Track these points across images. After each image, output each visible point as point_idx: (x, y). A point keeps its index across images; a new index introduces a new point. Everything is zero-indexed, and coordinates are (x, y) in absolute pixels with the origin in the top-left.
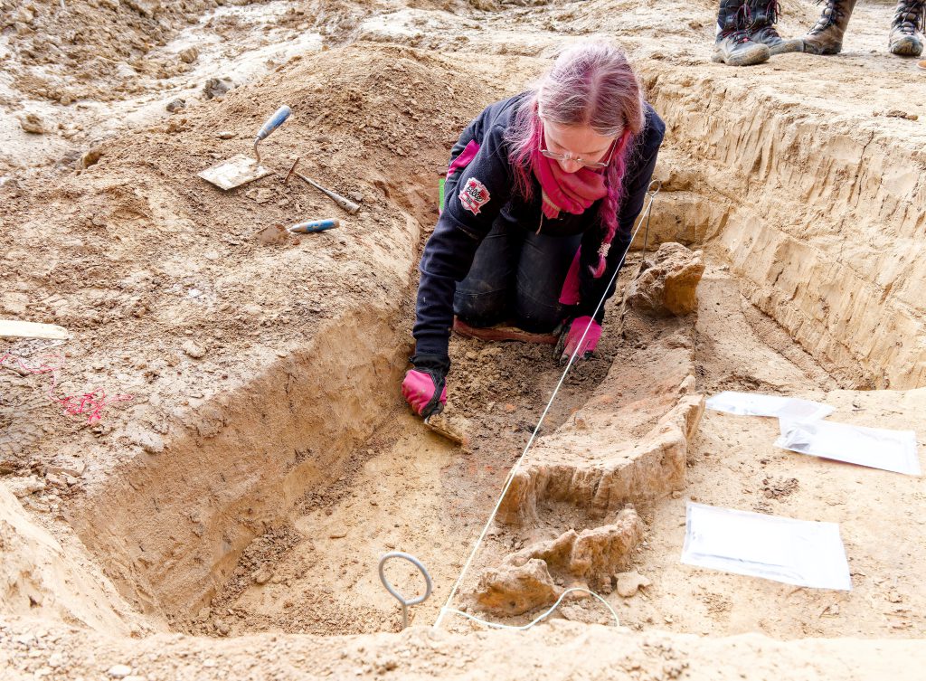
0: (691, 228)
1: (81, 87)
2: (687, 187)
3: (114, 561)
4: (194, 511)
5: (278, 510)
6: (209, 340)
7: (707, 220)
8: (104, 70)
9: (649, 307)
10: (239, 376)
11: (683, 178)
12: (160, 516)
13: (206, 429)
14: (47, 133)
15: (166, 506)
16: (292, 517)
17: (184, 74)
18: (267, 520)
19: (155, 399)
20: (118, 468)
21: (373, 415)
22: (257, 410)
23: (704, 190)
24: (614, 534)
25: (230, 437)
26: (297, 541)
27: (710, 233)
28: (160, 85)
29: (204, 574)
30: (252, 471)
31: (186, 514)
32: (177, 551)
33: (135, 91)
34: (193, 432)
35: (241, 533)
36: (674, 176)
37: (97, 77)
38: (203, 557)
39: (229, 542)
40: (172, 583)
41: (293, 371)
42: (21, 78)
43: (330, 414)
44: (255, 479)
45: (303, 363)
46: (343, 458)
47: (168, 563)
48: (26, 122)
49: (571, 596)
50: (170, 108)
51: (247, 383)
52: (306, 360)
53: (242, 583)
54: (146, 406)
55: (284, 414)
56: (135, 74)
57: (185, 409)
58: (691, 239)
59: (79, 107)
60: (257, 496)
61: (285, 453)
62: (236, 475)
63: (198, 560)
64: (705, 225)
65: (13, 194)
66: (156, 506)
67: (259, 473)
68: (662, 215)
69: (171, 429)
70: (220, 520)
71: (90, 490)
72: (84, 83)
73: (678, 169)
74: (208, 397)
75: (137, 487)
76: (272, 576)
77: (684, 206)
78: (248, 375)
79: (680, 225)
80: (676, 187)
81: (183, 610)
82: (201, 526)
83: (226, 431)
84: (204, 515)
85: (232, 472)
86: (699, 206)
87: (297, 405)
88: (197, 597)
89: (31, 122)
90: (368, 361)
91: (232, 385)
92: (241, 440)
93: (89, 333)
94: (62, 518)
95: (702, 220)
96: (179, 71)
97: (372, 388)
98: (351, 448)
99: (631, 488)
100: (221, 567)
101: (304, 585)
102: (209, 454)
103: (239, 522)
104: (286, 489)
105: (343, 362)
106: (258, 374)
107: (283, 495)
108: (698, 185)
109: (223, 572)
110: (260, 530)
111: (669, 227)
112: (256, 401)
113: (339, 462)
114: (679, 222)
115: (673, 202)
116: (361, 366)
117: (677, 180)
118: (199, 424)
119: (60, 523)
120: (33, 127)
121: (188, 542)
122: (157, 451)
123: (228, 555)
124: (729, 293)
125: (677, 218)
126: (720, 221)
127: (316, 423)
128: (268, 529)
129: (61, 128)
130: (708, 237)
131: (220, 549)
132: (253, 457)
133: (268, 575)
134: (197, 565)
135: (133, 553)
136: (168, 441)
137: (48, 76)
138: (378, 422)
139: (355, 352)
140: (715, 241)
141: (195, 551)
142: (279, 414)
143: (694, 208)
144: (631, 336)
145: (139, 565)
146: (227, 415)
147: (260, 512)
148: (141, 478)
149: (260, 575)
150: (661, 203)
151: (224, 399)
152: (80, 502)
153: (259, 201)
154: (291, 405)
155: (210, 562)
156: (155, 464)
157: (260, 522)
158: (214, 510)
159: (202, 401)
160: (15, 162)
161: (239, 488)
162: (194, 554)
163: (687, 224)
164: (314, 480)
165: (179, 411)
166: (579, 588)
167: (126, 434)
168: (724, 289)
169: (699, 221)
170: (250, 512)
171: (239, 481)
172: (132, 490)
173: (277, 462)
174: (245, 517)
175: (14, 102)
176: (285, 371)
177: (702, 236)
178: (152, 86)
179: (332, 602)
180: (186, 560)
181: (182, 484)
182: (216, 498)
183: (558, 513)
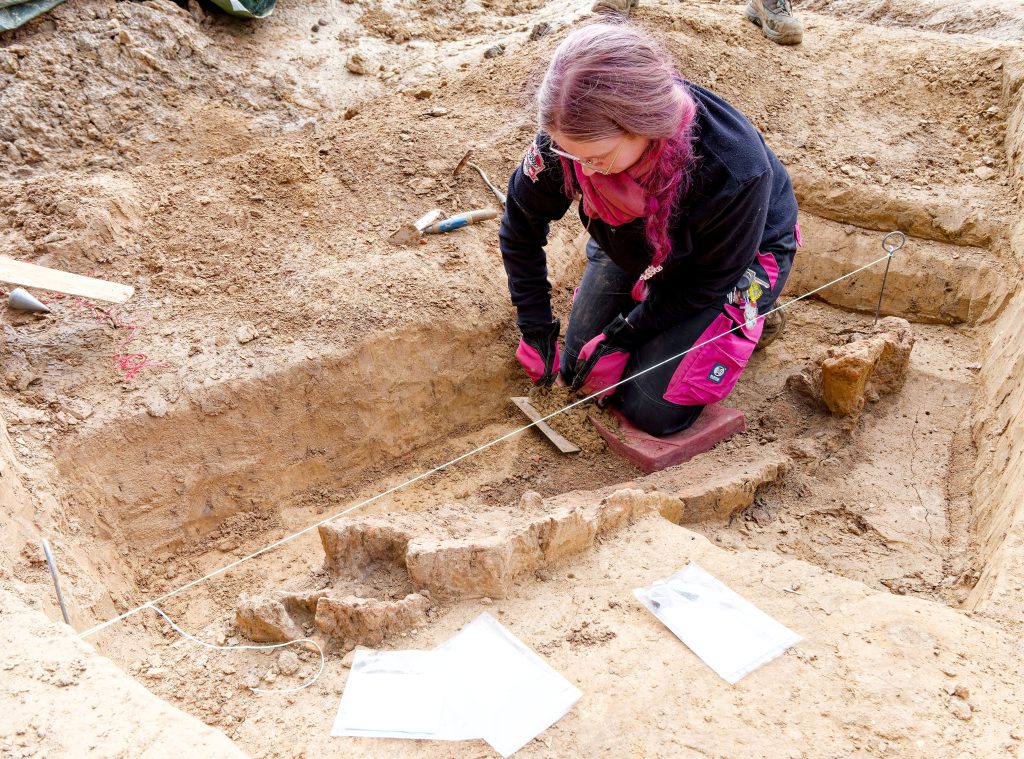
0: (964, 302)
1: (420, 24)
2: (986, 243)
3: (84, 491)
4: (181, 472)
5: (270, 495)
6: (265, 328)
7: (988, 296)
8: (449, 5)
9: (808, 395)
10: (262, 367)
11: (982, 230)
12: (148, 468)
13: (209, 407)
14: (367, 74)
15: (157, 462)
16: (281, 505)
17: (532, 11)
18: (256, 500)
19: (182, 372)
20: (116, 420)
21: (416, 434)
22: (269, 400)
23: (1002, 253)
24: (358, 608)
25: (233, 419)
26: (274, 527)
27: (988, 313)
28: (500, 24)
29: (174, 526)
30: (253, 453)
31: (172, 472)
32: (155, 500)
33: (471, 30)
34: (196, 407)
35: (226, 504)
36: (969, 226)
37: (441, 12)
38: (179, 512)
39: (212, 507)
40: (141, 524)
41: (318, 375)
42: (370, 12)
43: (356, 422)
44: (252, 461)
45: (331, 368)
46: (363, 467)
47: (143, 507)
48: (350, 62)
49: (303, 645)
50: (488, 55)
51: (264, 376)
52: (337, 366)
53: (210, 544)
54: (172, 375)
55: (301, 413)
56: (483, 10)
57: (198, 386)
58: (962, 316)
59: (409, 46)
60: (251, 476)
61: (295, 446)
62: (233, 453)
63: (174, 513)
64: (984, 303)
65: (205, 161)
66: (147, 459)
67: (258, 457)
68: (927, 276)
69: (180, 400)
70: (206, 487)
71: (83, 432)
72: (426, 19)
73: (981, 215)
74: (222, 380)
75: (131, 439)
76: (237, 548)
77: (963, 270)
78: (270, 369)
79: (950, 294)
80: (969, 240)
81: (147, 548)
82: (184, 486)
83: (231, 414)
84: (190, 478)
85: (230, 450)
86: (984, 274)
87: (315, 406)
88: (163, 542)
89: (354, 62)
90: (426, 379)
91: (249, 375)
92: (244, 424)
93: (185, 301)
94: (49, 447)
95: (983, 293)
96: (527, 8)
97: (424, 406)
98: (376, 460)
99: (431, 575)
100: (197, 525)
101: (254, 565)
102: (208, 429)
103: (227, 494)
104: (286, 478)
105: (386, 374)
106: (280, 370)
107: (281, 483)
108: (999, 243)
109: (198, 530)
110: (247, 506)
111: (934, 294)
112: (271, 395)
113: (358, 469)
114: (949, 290)
115: (950, 262)
116: (415, 383)
117: (973, 231)
118: (204, 402)
119: (46, 450)
120: (355, 67)
121: (168, 496)
122: (157, 415)
123: (206, 518)
124: (953, 402)
125: (947, 284)
126: (1002, 299)
127: (335, 428)
128: (254, 506)
129: (382, 69)
130: (982, 318)
131: (200, 510)
132: (256, 442)
133: (232, 546)
134: (171, 517)
135: (111, 490)
136: (172, 409)
137: (395, 10)
138: (422, 441)
139: (410, 368)
140: (987, 327)
141: (174, 505)
142: (294, 411)
143: (977, 274)
144: (769, 425)
145: (112, 501)
146: (235, 399)
147: (251, 491)
148: (136, 434)
149: (224, 543)
150: (931, 259)
151: (235, 386)
152: (70, 439)
153: (417, 191)
154: (308, 405)
155: (184, 518)
156: (153, 425)
157: (248, 500)
158: (201, 477)
159: (215, 383)
160: (326, 103)
161: (232, 465)
162: (171, 507)
163: (960, 295)
164: (322, 478)
165: (193, 386)
166: (316, 643)
167: (145, 395)
168: (950, 396)
169: (976, 296)
170: (240, 488)
171: (235, 459)
172: (124, 441)
173: (283, 452)
174: (233, 491)
175: (352, 39)
176: (309, 372)
177: (977, 316)
178: (491, 25)
179: (259, 587)
180: (162, 510)
181: (177, 447)
182: (206, 468)
183: (392, 577)
